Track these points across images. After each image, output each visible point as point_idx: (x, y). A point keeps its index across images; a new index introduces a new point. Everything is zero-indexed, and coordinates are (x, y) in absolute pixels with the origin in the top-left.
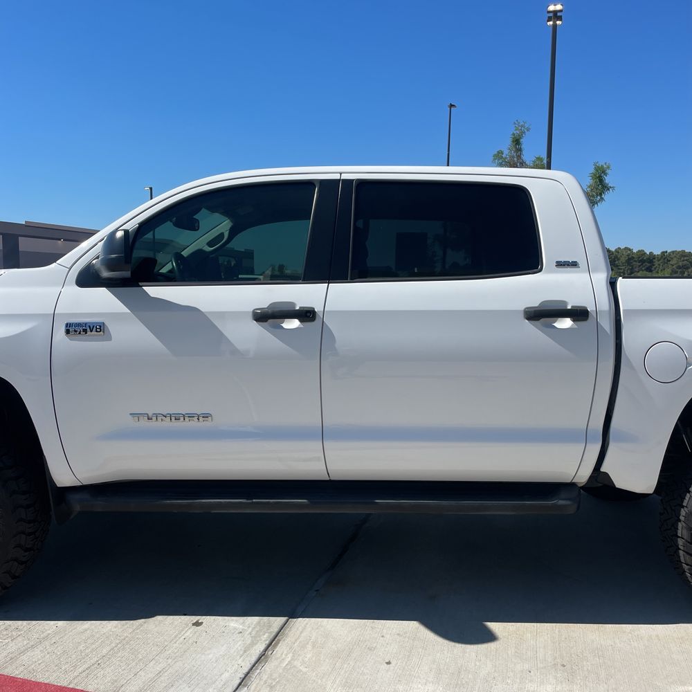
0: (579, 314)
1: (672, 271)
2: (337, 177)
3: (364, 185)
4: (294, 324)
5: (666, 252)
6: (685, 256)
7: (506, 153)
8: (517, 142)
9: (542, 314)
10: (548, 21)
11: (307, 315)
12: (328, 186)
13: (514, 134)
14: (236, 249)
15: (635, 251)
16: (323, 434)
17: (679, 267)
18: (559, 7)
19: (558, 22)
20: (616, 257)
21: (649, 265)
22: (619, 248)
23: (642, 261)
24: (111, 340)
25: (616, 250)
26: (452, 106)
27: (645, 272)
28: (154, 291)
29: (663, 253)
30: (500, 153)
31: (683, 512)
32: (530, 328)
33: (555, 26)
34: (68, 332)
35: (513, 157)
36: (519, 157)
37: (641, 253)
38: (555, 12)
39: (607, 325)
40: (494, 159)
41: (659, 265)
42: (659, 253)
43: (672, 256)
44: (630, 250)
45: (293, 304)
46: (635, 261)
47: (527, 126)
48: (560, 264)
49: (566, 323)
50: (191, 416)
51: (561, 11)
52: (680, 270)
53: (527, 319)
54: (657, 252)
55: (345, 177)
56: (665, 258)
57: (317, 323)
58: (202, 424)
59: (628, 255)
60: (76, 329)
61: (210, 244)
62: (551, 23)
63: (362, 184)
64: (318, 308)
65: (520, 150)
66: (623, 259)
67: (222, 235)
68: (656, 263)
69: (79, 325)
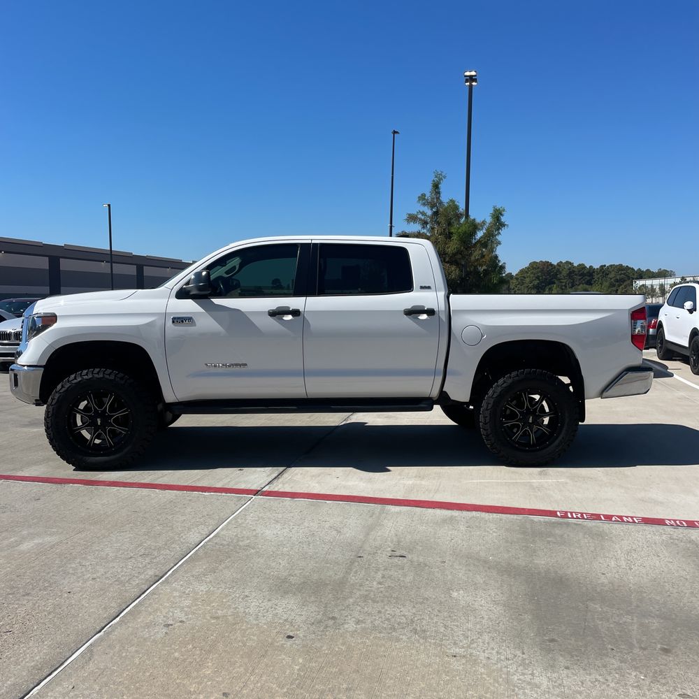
0: (431, 312)
1: (611, 284)
2: (310, 242)
3: (324, 247)
4: (289, 317)
5: (605, 266)
6: (622, 270)
7: (428, 195)
8: (436, 186)
9: (413, 312)
10: (466, 82)
11: (296, 313)
12: (305, 247)
13: (434, 181)
14: (183, 261)
15: (575, 265)
16: (304, 374)
17: (617, 281)
18: (473, 73)
19: (474, 84)
20: (558, 270)
21: (588, 278)
22: (561, 262)
23: (583, 275)
24: (195, 325)
25: (558, 264)
26: (395, 132)
27: (585, 285)
28: (217, 301)
29: (602, 267)
30: (424, 195)
31: (482, 410)
32: (407, 319)
33: (471, 86)
34: (173, 322)
35: (434, 199)
36: (438, 198)
37: (582, 267)
38: (471, 77)
39: (444, 318)
40: (419, 200)
41: (599, 278)
42: (598, 267)
43: (611, 270)
44: (570, 263)
45: (289, 308)
46: (576, 275)
47: (443, 174)
48: (422, 288)
49: (424, 317)
50: (236, 365)
51: (475, 76)
52: (617, 284)
53: (406, 314)
54: (596, 266)
55: (313, 242)
56: (604, 271)
57: (301, 316)
58: (242, 369)
59: (569, 269)
60: (178, 320)
61: (227, 272)
62: (468, 84)
63: (323, 245)
64: (301, 310)
65: (439, 193)
66: (564, 273)
67: (234, 267)
68: (596, 277)
69: (179, 318)
